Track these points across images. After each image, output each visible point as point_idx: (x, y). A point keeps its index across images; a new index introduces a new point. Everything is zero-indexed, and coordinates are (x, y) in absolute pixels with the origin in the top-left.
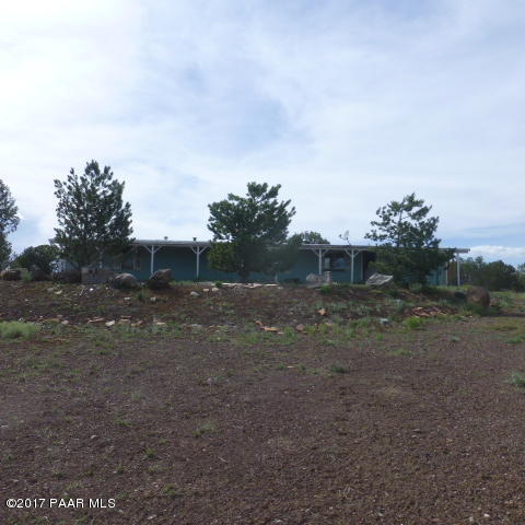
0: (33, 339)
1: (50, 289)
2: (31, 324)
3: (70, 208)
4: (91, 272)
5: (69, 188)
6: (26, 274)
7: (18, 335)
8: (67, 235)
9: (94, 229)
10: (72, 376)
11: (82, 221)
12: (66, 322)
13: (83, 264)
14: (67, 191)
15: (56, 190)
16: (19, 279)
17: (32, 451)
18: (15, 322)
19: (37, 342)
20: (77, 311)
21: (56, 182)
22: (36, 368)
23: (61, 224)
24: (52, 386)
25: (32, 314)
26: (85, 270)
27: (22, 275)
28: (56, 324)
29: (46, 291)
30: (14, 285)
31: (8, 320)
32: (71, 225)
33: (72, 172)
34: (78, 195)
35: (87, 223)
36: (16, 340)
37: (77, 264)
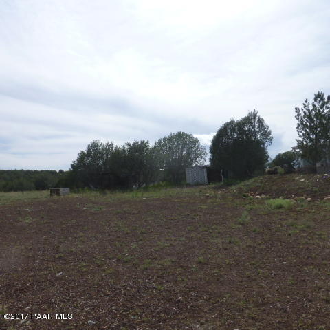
0: (291, 209)
1: (297, 179)
2: (288, 200)
3: (305, 126)
4: (322, 165)
5: (304, 112)
6: (280, 169)
7: (281, 207)
8: (304, 143)
9: (321, 137)
10: (321, 235)
11: (314, 133)
12: (309, 199)
13: (316, 161)
14: (303, 114)
15: (296, 114)
16: (277, 173)
17: (304, 280)
18: (277, 199)
19: (293, 212)
20: (316, 192)
21: (296, 109)
22: (296, 228)
23: (300, 136)
24: (310, 240)
25: (287, 194)
26: (318, 165)
27: (278, 171)
28: (303, 200)
29: (294, 180)
30: (275, 177)
31: (274, 198)
32: (306, 136)
33: (306, 102)
34: (309, 117)
35: (316, 134)
36: (280, 210)
37: (312, 162)
